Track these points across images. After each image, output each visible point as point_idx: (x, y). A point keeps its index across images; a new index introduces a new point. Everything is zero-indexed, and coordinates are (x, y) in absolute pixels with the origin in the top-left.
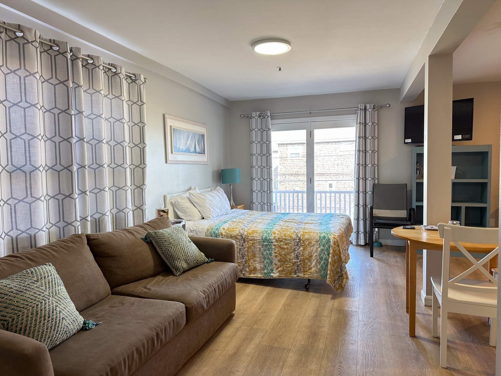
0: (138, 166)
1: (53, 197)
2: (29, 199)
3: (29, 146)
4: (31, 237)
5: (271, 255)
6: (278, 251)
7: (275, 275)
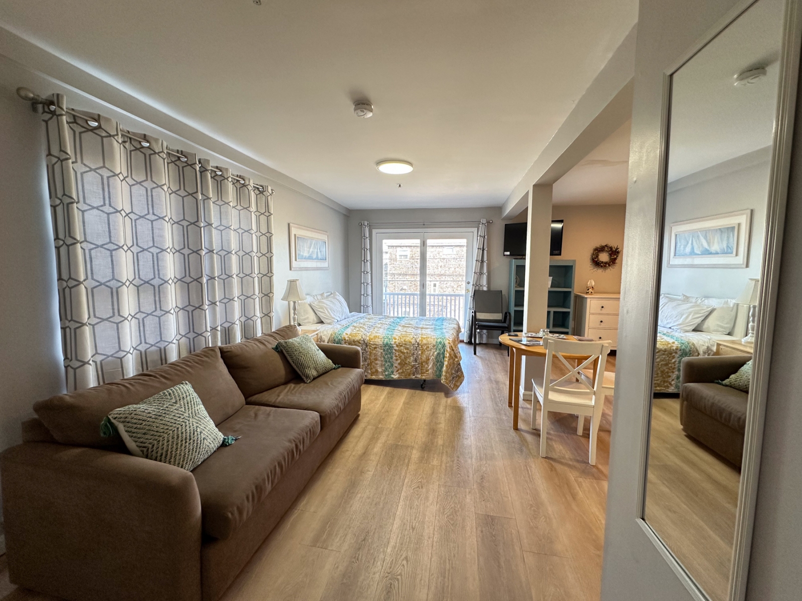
0: (265, 275)
1: (183, 309)
2: (158, 313)
3: (157, 259)
4: (160, 350)
5: (392, 359)
6: (398, 355)
7: (395, 376)
